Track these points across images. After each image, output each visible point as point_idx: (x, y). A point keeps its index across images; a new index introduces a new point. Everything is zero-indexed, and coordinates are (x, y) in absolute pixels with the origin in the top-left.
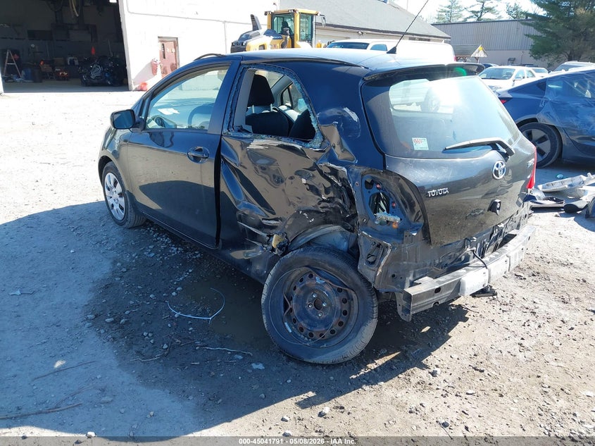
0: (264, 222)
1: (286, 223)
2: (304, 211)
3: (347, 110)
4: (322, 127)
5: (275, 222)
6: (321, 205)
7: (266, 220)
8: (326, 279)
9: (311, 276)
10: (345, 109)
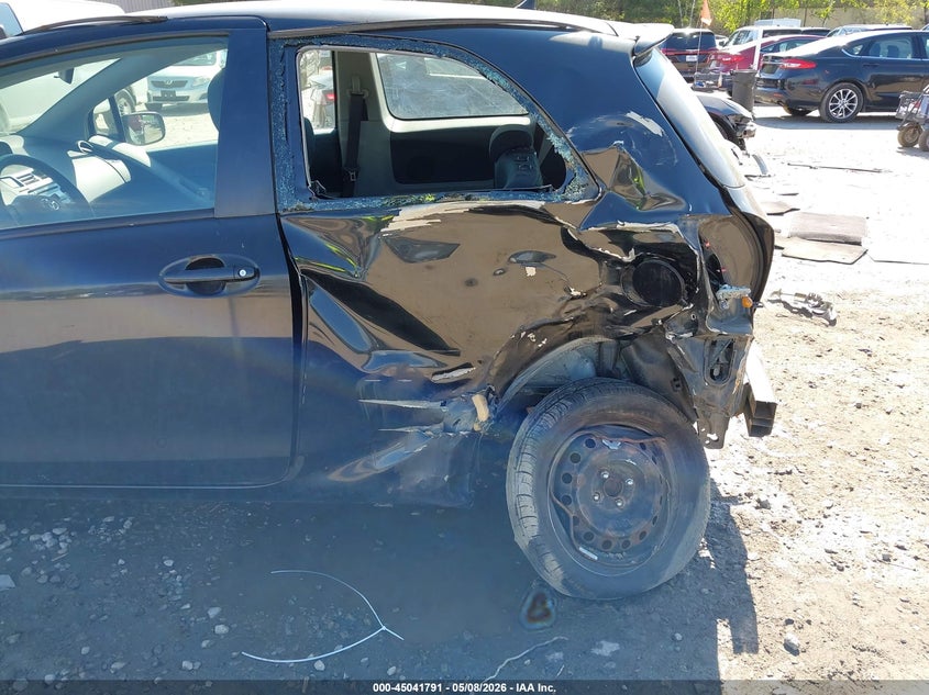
0: (437, 379)
1: (492, 364)
2: (528, 332)
3: (633, 115)
4: (586, 157)
5: (465, 371)
6: (567, 309)
7: (442, 373)
8: (621, 437)
9: (591, 444)
10: (628, 115)
